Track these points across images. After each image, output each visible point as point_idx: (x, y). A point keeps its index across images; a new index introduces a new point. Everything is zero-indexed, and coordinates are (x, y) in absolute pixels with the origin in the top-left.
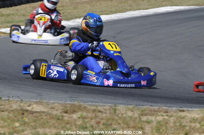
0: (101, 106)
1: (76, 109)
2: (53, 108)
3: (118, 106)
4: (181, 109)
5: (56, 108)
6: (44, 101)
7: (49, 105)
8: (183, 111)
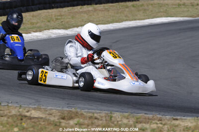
0: (97, 113)
1: (73, 115)
2: (51, 114)
3: (114, 114)
4: (174, 117)
5: (53, 115)
6: (42, 107)
7: (47, 111)
8: (177, 119)
